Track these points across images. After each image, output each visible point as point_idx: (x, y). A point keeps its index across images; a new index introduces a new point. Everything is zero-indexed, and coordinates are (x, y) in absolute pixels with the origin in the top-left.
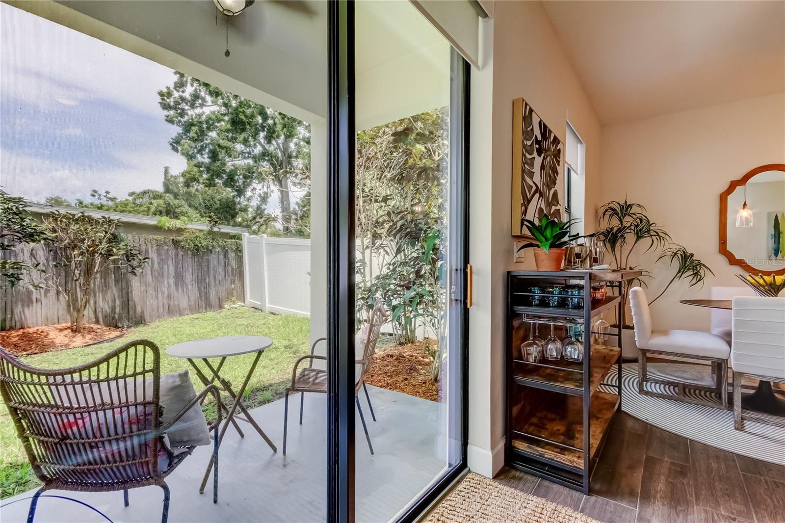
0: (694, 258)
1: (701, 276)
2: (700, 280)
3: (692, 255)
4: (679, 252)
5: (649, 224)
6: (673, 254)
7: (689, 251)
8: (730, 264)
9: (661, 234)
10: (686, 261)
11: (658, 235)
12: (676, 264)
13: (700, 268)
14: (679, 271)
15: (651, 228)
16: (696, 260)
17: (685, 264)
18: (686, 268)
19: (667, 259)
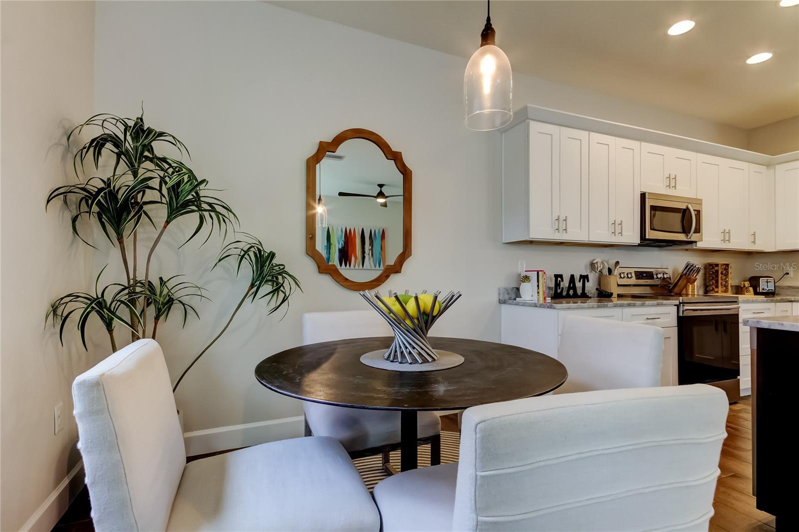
0: (274, 261)
1: (284, 293)
2: (283, 301)
3: (272, 255)
4: (252, 249)
5: (196, 183)
6: (243, 253)
7: (267, 249)
8: (320, 272)
9: (218, 208)
10: (262, 267)
11: (214, 210)
12: (247, 271)
13: (284, 278)
14: (252, 286)
15: (202, 193)
16: (277, 265)
17: (261, 273)
18: (263, 278)
19: (233, 261)
